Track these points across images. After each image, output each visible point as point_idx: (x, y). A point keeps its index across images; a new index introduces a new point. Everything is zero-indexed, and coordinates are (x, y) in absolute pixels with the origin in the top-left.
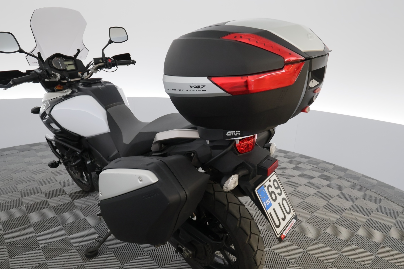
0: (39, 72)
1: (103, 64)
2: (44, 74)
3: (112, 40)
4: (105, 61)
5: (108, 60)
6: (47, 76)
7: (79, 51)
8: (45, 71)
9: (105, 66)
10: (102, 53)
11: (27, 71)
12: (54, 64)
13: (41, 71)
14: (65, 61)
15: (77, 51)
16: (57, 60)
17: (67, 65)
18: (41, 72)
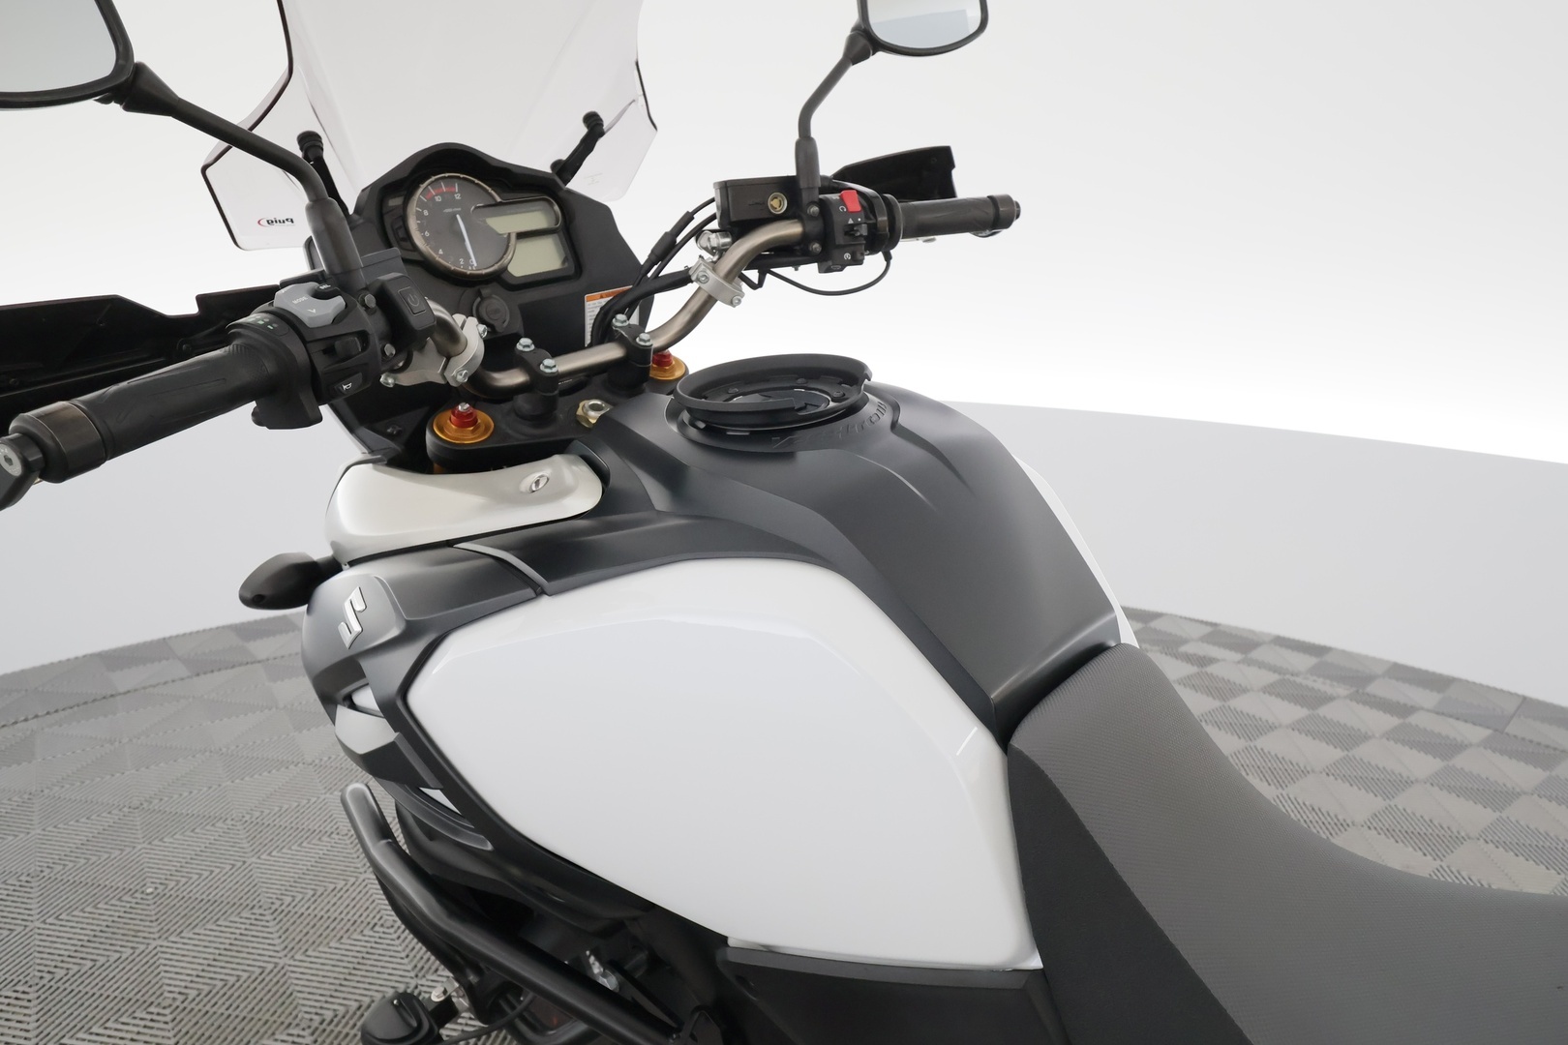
0: (317, 312)
1: (792, 229)
2: (363, 336)
3: (882, 33)
4: (813, 203)
5: (835, 197)
6: (390, 349)
7: (594, 127)
8: (370, 300)
9: (816, 247)
10: (796, 136)
11: (202, 300)
12: (421, 229)
13: (338, 302)
14: (500, 204)
15: (583, 131)
16: (438, 199)
17: (513, 237)
18: (338, 319)
